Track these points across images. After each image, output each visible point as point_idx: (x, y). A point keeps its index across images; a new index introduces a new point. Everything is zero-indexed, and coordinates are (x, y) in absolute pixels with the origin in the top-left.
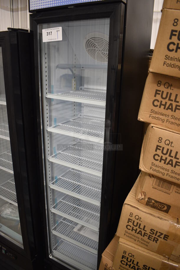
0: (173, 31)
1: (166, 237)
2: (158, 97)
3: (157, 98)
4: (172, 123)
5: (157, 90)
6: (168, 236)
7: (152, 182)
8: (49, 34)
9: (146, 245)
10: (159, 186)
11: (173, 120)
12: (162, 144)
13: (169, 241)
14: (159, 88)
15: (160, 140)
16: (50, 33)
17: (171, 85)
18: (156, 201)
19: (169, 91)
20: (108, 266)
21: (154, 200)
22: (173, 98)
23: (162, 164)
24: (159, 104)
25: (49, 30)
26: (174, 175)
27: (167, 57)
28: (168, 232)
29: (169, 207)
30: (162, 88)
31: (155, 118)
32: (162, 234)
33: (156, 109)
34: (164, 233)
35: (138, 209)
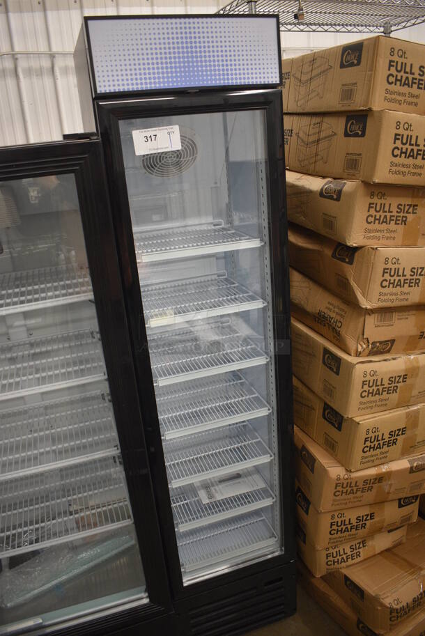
0: (396, 135)
1: (405, 377)
2: (372, 212)
3: (370, 213)
4: (388, 238)
5: (370, 204)
6: (406, 375)
7: (373, 321)
8: (149, 139)
9: (386, 407)
10: (381, 321)
11: (388, 235)
12: (389, 266)
13: (409, 381)
14: (372, 201)
15: (387, 260)
16: (153, 138)
17: (384, 194)
18: (381, 343)
19: (383, 201)
20: (342, 477)
21: (378, 342)
22: (387, 209)
24: (373, 219)
25: (150, 132)
26: (402, 297)
27: (392, 164)
28: (406, 370)
29: (393, 341)
30: (375, 200)
31: (369, 238)
32: (400, 376)
33: (371, 227)
34: (402, 374)
35: (371, 362)
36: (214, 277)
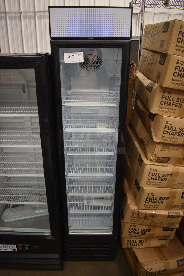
0: (176, 66)
1: (171, 175)
2: (164, 99)
3: (162, 100)
4: (171, 112)
5: (163, 96)
6: (172, 175)
7: (159, 147)
8: (71, 57)
9: (160, 186)
10: (163, 148)
11: (171, 111)
12: (168, 125)
13: (173, 177)
14: (164, 95)
15: (167, 122)
16: (72, 56)
17: (171, 93)
18: (162, 158)
19: (170, 95)
20: (135, 210)
21: (161, 157)
22: (171, 99)
23: (168, 135)
24: (164, 103)
25: (71, 54)
26: (174, 140)
27: (173, 80)
28: (172, 172)
29: (169, 159)
30: (166, 94)
31: (161, 111)
32: (169, 175)
33: (162, 106)
34: (170, 174)
35: (154, 165)
36: (107, 115)
